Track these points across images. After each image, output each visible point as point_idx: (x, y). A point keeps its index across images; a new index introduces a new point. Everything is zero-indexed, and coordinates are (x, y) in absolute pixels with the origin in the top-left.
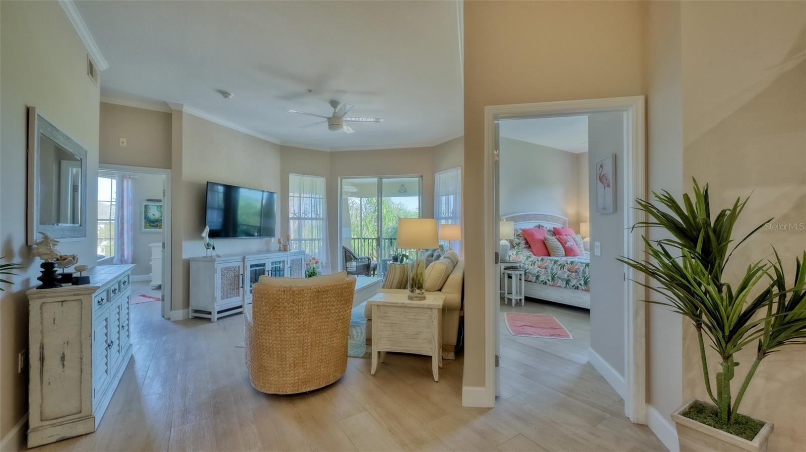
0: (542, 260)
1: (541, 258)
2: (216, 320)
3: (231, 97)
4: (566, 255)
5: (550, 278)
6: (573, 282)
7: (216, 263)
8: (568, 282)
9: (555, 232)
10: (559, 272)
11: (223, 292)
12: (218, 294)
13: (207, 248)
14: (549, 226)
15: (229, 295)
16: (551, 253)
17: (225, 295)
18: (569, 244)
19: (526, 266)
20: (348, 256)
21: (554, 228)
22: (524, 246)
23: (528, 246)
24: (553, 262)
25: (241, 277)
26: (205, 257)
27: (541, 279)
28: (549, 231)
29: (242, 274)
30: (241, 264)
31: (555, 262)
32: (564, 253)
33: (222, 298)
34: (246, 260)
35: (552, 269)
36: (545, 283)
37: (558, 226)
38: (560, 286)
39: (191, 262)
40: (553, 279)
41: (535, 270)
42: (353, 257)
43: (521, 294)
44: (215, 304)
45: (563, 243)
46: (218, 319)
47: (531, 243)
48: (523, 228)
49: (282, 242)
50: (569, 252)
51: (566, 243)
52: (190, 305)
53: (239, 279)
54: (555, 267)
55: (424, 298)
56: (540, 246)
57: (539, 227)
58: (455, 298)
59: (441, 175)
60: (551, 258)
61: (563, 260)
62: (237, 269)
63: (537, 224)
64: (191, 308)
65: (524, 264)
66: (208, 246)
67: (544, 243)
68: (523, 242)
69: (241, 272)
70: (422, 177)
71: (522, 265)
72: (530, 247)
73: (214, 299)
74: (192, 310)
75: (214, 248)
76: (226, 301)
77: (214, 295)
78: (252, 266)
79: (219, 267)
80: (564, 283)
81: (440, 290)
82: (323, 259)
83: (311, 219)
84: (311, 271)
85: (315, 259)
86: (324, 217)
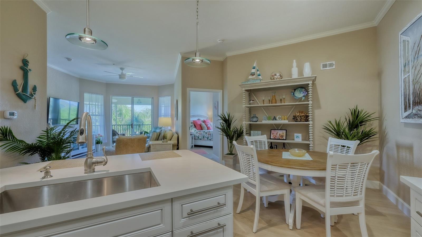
0: (200, 131)
1: (199, 131)
3: (72, 61)
4: (208, 130)
5: (202, 137)
6: (209, 138)
8: (208, 138)
9: (204, 122)
10: (205, 135)
14: (202, 119)
16: (203, 129)
18: (208, 126)
19: (195, 134)
21: (204, 120)
22: (194, 126)
23: (195, 127)
24: (203, 132)
27: (199, 138)
28: (202, 121)
31: (204, 132)
32: (207, 129)
35: (203, 134)
36: (201, 139)
37: (205, 119)
38: (205, 140)
40: (203, 138)
41: (198, 135)
42: (116, 134)
43: (193, 144)
45: (207, 126)
47: (196, 126)
48: (193, 120)
50: (208, 128)
51: (207, 125)
54: (204, 133)
55: (167, 142)
56: (199, 126)
57: (199, 119)
58: (176, 142)
59: (162, 98)
60: (203, 130)
61: (206, 131)
63: (198, 119)
65: (194, 133)
67: (200, 125)
68: (193, 125)
70: (153, 98)
71: (193, 133)
72: (196, 127)
80: (207, 138)
81: (170, 140)
82: (103, 135)
83: (96, 115)
84: (98, 141)
85: (99, 135)
86: (103, 114)
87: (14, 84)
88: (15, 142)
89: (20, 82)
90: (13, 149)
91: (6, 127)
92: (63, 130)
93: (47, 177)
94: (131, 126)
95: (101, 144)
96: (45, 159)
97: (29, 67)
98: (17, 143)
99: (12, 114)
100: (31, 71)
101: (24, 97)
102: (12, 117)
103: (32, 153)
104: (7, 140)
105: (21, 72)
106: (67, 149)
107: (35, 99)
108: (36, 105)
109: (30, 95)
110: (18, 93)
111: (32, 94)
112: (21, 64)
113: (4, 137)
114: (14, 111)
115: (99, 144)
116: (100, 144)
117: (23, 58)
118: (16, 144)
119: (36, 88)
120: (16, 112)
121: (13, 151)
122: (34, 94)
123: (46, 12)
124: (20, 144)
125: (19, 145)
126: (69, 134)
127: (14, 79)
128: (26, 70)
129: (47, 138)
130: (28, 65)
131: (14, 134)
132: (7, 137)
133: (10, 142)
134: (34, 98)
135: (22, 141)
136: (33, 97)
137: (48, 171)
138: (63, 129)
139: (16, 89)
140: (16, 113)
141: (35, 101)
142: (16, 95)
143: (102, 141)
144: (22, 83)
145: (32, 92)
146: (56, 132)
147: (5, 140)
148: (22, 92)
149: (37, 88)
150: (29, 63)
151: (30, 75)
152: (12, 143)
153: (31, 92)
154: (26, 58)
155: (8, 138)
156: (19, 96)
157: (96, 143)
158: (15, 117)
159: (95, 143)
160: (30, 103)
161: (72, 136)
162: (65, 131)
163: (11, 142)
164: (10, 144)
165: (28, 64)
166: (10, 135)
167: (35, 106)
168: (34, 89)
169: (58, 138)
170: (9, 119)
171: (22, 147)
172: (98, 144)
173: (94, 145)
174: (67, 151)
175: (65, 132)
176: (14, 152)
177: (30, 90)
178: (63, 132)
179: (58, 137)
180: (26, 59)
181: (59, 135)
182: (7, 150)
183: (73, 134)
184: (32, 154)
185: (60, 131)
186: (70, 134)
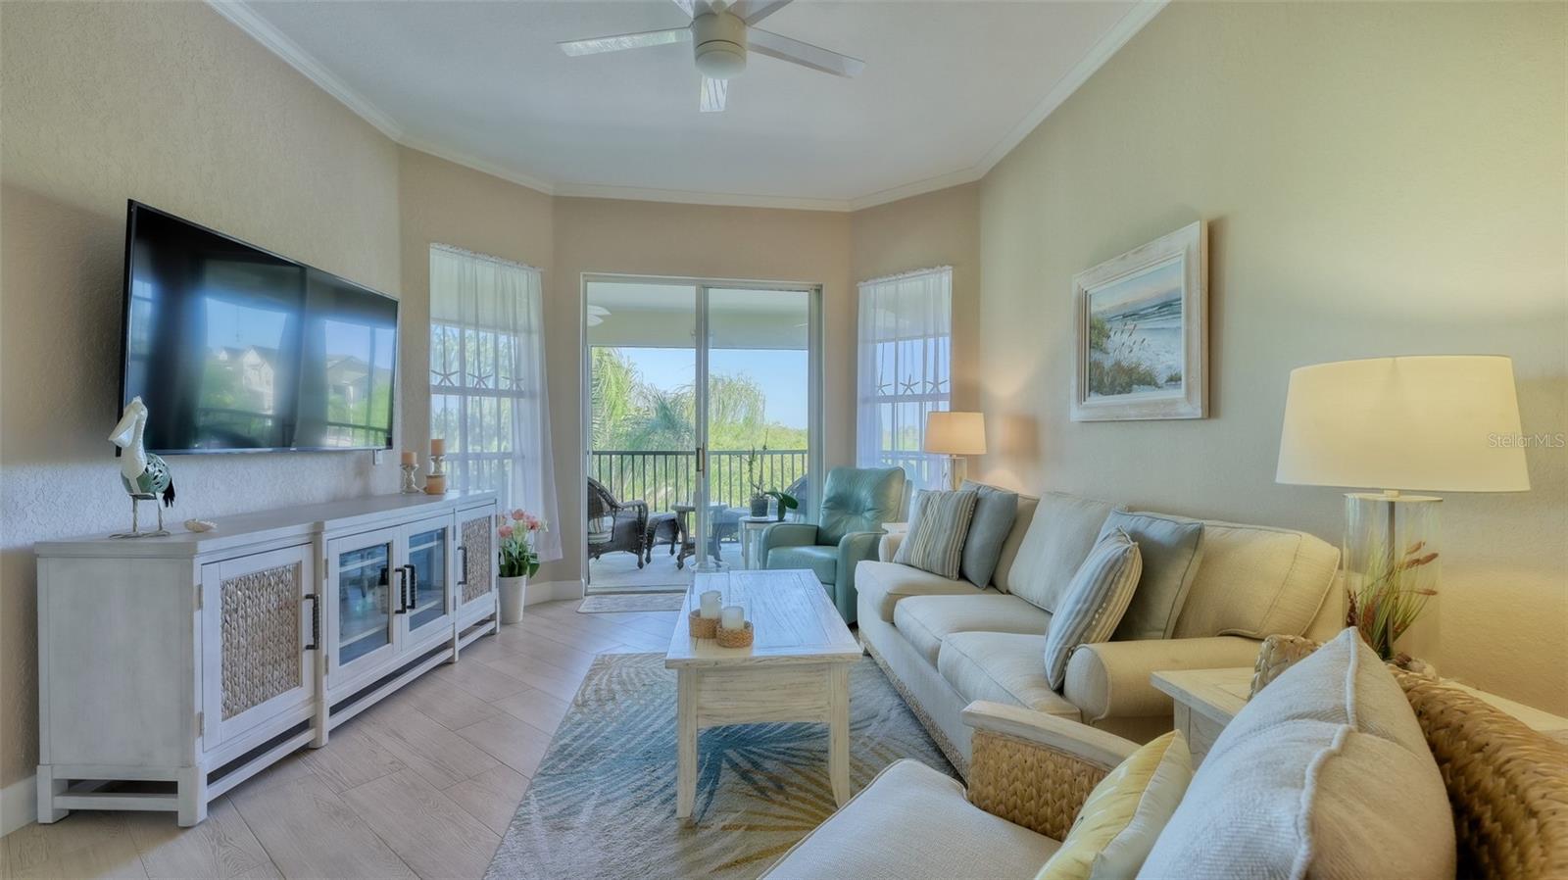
2: (202, 813)
7: (198, 561)
11: (229, 682)
12: (209, 695)
13: (136, 497)
15: (259, 692)
17: (241, 695)
20: (599, 502)
25: (308, 605)
26: (126, 537)
29: (308, 597)
30: (303, 554)
33: (230, 711)
34: (325, 537)
39: (42, 567)
42: (605, 505)
44: (198, 742)
46: (212, 805)
49: (417, 465)
52: (44, 758)
53: (296, 616)
62: (289, 576)
64: (45, 778)
66: (142, 488)
69: (306, 588)
70: (819, 290)
73: (190, 723)
74: (56, 782)
75: (169, 495)
76: (248, 716)
77: (191, 709)
78: (344, 558)
79: (210, 578)
82: (537, 513)
83: (498, 393)
84: (515, 554)
85: (518, 515)
86: (538, 386)
94: (695, 457)
95: (531, 575)
115: (520, 574)
116: (524, 578)
143: (534, 556)
157: (501, 567)
159: (496, 571)
172: (511, 575)
173: (490, 590)
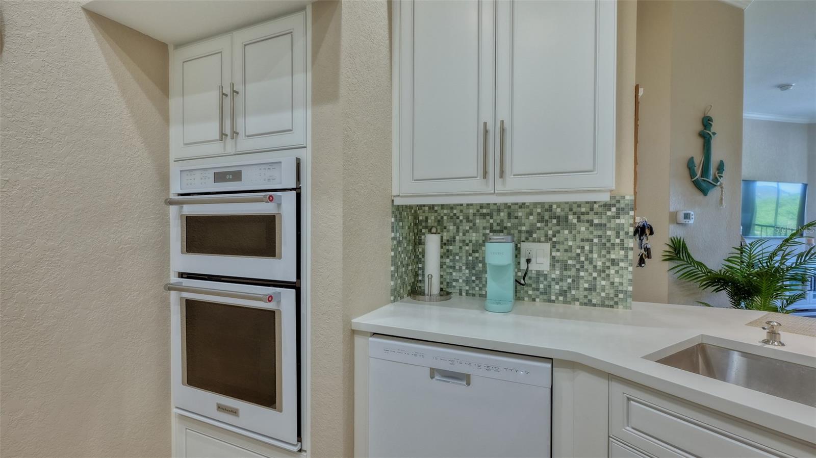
3: (791, 88)
87: (690, 165)
88: (691, 264)
89: (699, 160)
90: (690, 275)
91: (679, 238)
92: (780, 248)
93: (773, 343)
96: (739, 304)
97: (713, 129)
98: (694, 266)
99: (687, 216)
100: (716, 135)
101: (704, 185)
102: (687, 220)
103: (718, 288)
104: (679, 259)
105: (699, 142)
106: (787, 293)
107: (722, 188)
108: (724, 198)
109: (713, 180)
110: (695, 180)
111: (716, 178)
112: (700, 127)
113: (676, 254)
114: (690, 212)
117: (703, 116)
118: (692, 268)
119: (723, 165)
120: (692, 213)
121: (690, 279)
122: (721, 177)
123: (744, 8)
124: (698, 268)
125: (698, 270)
126: (794, 259)
127: (691, 157)
128: (708, 136)
129: (741, 261)
130: (711, 125)
131: (689, 251)
132: (680, 255)
133: (683, 263)
134: (720, 185)
135: (700, 264)
136: (719, 183)
137: (775, 331)
138: (781, 246)
139: (692, 174)
140: (692, 215)
141: (722, 191)
142: (692, 185)
144: (701, 160)
145: (716, 173)
146: (764, 251)
147: (677, 260)
148: (702, 177)
149: (725, 164)
150: (714, 121)
151: (715, 144)
152: (686, 266)
153: (715, 175)
154: (709, 113)
155: (681, 257)
156: (697, 184)
158: (691, 221)
160: (714, 193)
161: (801, 263)
162: (786, 253)
163: (685, 263)
164: (683, 267)
165: (711, 122)
166: (684, 251)
167: (722, 199)
168: (721, 168)
169: (767, 266)
170: (682, 224)
171: (701, 275)
174: (787, 298)
175: (786, 255)
176: (690, 281)
177: (713, 170)
178: (781, 253)
179: (768, 264)
180: (708, 115)
181: (771, 258)
182: (680, 275)
183: (804, 261)
184: (717, 290)
185: (772, 249)
186: (797, 260)
